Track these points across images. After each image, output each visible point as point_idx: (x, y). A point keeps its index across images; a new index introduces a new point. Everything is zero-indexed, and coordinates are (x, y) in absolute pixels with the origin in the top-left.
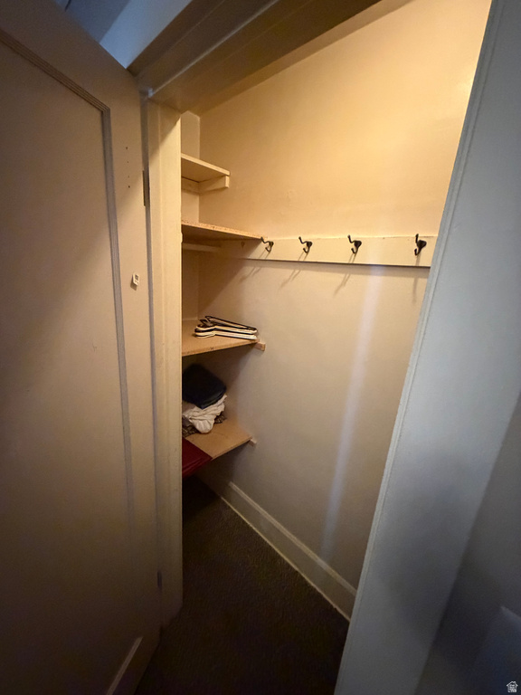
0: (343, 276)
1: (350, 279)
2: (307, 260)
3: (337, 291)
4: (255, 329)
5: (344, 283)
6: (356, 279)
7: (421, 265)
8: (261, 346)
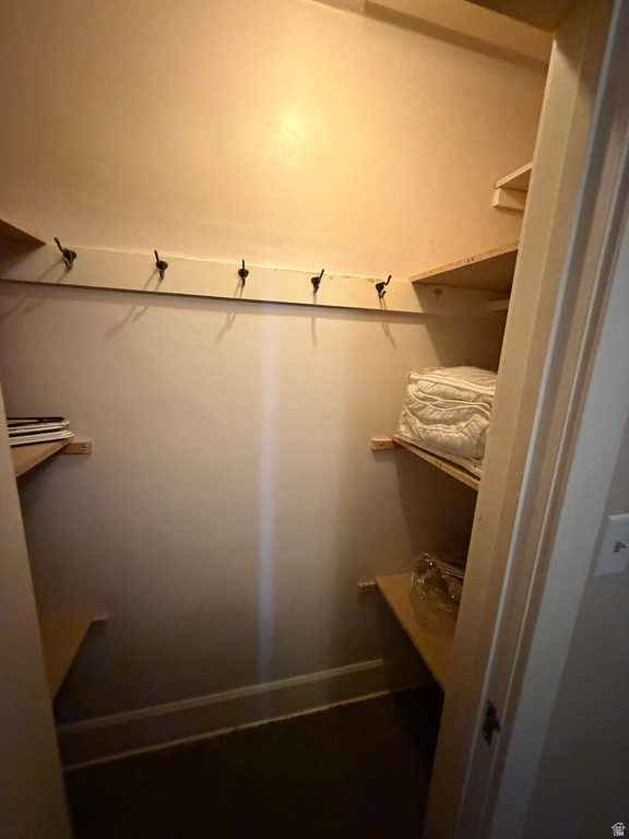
0: (225, 315)
1: (236, 319)
2: (159, 291)
3: (220, 336)
4: (60, 420)
5: (229, 325)
6: (245, 320)
7: (318, 303)
8: (83, 446)
